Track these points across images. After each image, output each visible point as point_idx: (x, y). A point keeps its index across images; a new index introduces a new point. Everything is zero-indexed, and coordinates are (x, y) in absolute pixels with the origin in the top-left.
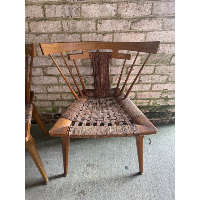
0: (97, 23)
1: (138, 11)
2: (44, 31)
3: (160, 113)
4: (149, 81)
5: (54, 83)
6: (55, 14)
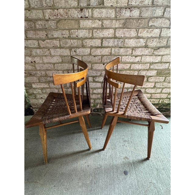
0: (133, 50)
1: (159, 43)
2: (99, 54)
3: (165, 108)
4: (161, 87)
5: (98, 87)
6: (108, 44)
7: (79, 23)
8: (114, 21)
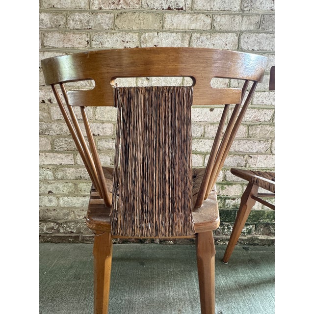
7: (163, 20)
8: (238, 19)
